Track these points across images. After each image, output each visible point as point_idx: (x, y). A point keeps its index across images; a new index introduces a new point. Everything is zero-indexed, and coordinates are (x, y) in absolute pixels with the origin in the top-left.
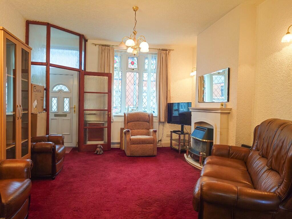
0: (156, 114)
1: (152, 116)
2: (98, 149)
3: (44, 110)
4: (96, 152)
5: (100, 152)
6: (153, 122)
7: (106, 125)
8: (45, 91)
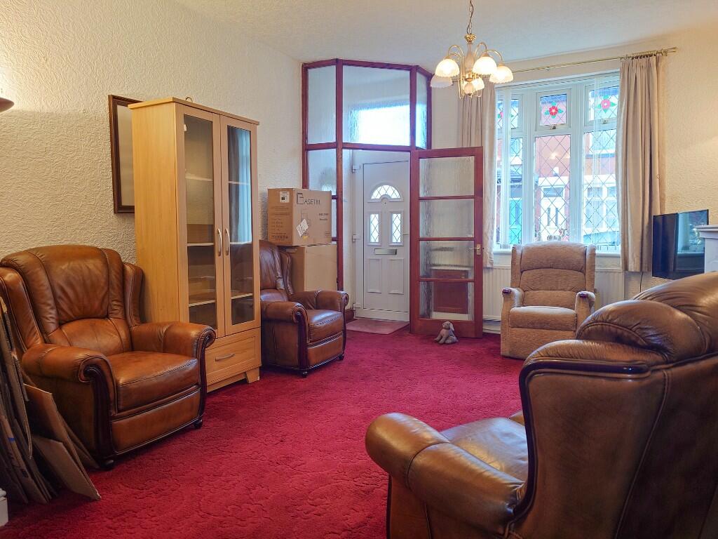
1: (593, 254)
2: (444, 332)
3: (333, 239)
4: (438, 338)
5: (447, 338)
6: (594, 270)
7: (471, 277)
8: (334, 201)
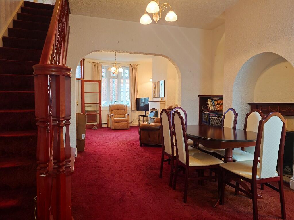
0: (129, 105)
1: (127, 106)
5: (96, 128)
6: (127, 110)
7: (98, 112)
